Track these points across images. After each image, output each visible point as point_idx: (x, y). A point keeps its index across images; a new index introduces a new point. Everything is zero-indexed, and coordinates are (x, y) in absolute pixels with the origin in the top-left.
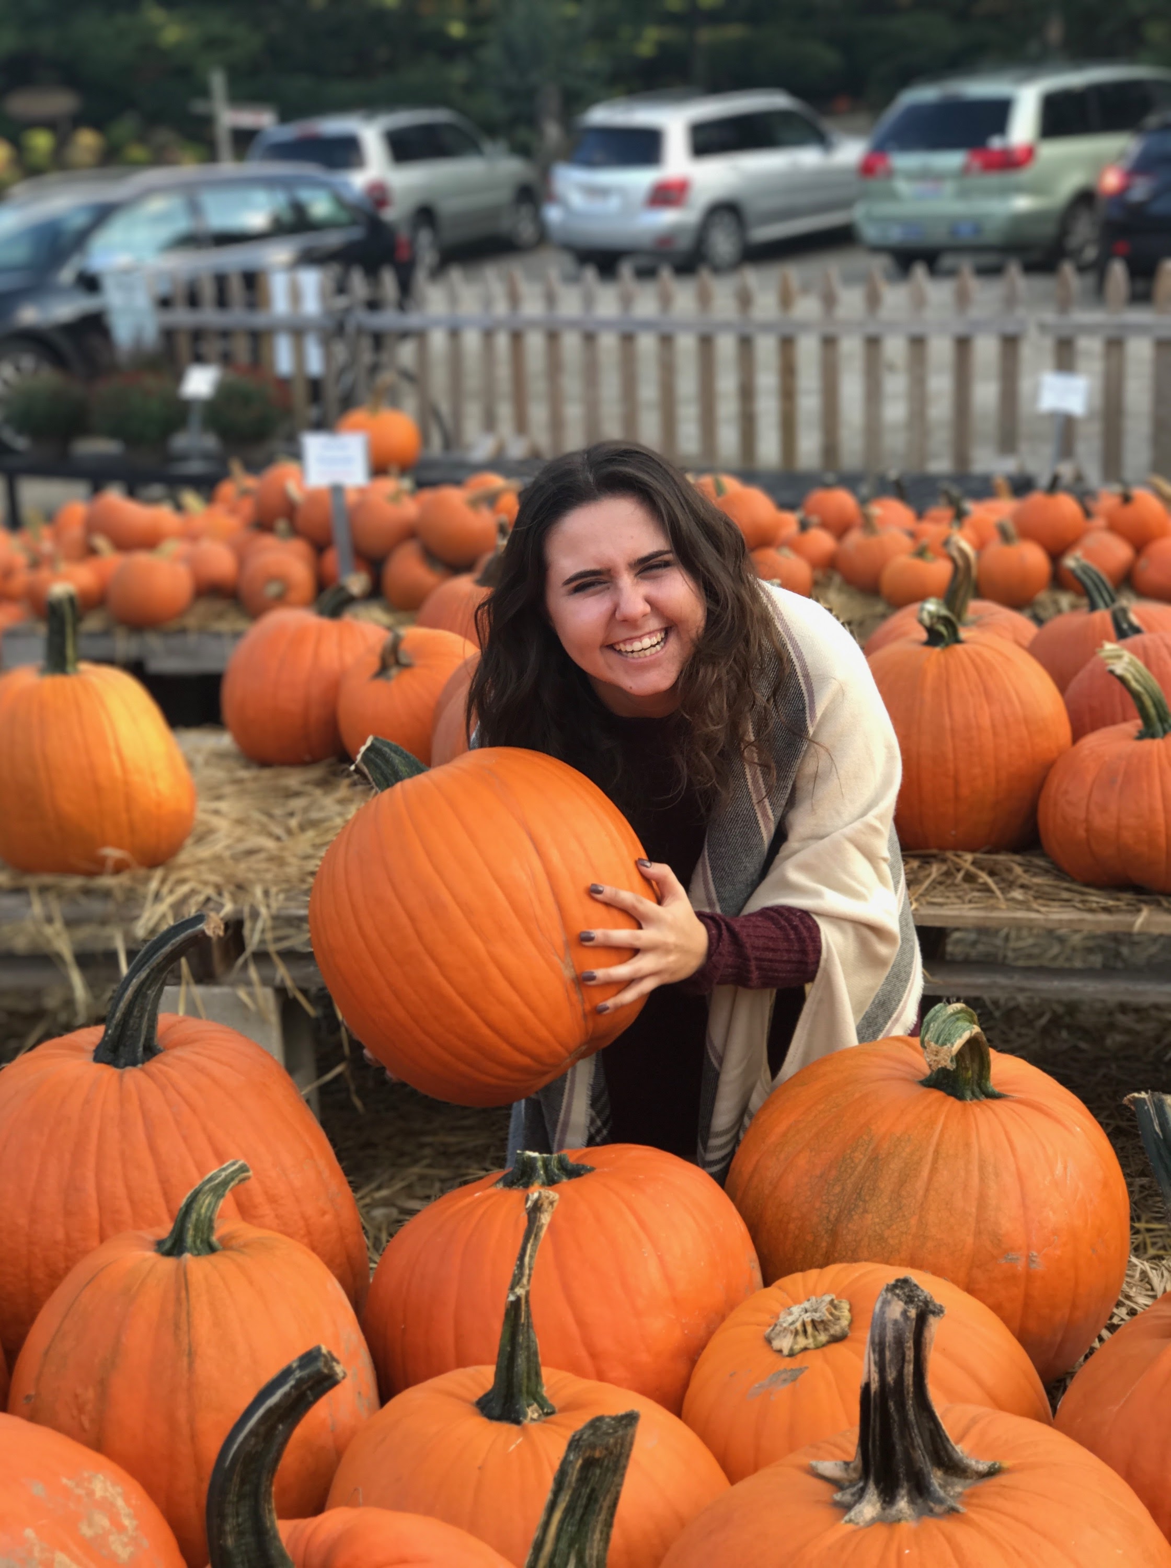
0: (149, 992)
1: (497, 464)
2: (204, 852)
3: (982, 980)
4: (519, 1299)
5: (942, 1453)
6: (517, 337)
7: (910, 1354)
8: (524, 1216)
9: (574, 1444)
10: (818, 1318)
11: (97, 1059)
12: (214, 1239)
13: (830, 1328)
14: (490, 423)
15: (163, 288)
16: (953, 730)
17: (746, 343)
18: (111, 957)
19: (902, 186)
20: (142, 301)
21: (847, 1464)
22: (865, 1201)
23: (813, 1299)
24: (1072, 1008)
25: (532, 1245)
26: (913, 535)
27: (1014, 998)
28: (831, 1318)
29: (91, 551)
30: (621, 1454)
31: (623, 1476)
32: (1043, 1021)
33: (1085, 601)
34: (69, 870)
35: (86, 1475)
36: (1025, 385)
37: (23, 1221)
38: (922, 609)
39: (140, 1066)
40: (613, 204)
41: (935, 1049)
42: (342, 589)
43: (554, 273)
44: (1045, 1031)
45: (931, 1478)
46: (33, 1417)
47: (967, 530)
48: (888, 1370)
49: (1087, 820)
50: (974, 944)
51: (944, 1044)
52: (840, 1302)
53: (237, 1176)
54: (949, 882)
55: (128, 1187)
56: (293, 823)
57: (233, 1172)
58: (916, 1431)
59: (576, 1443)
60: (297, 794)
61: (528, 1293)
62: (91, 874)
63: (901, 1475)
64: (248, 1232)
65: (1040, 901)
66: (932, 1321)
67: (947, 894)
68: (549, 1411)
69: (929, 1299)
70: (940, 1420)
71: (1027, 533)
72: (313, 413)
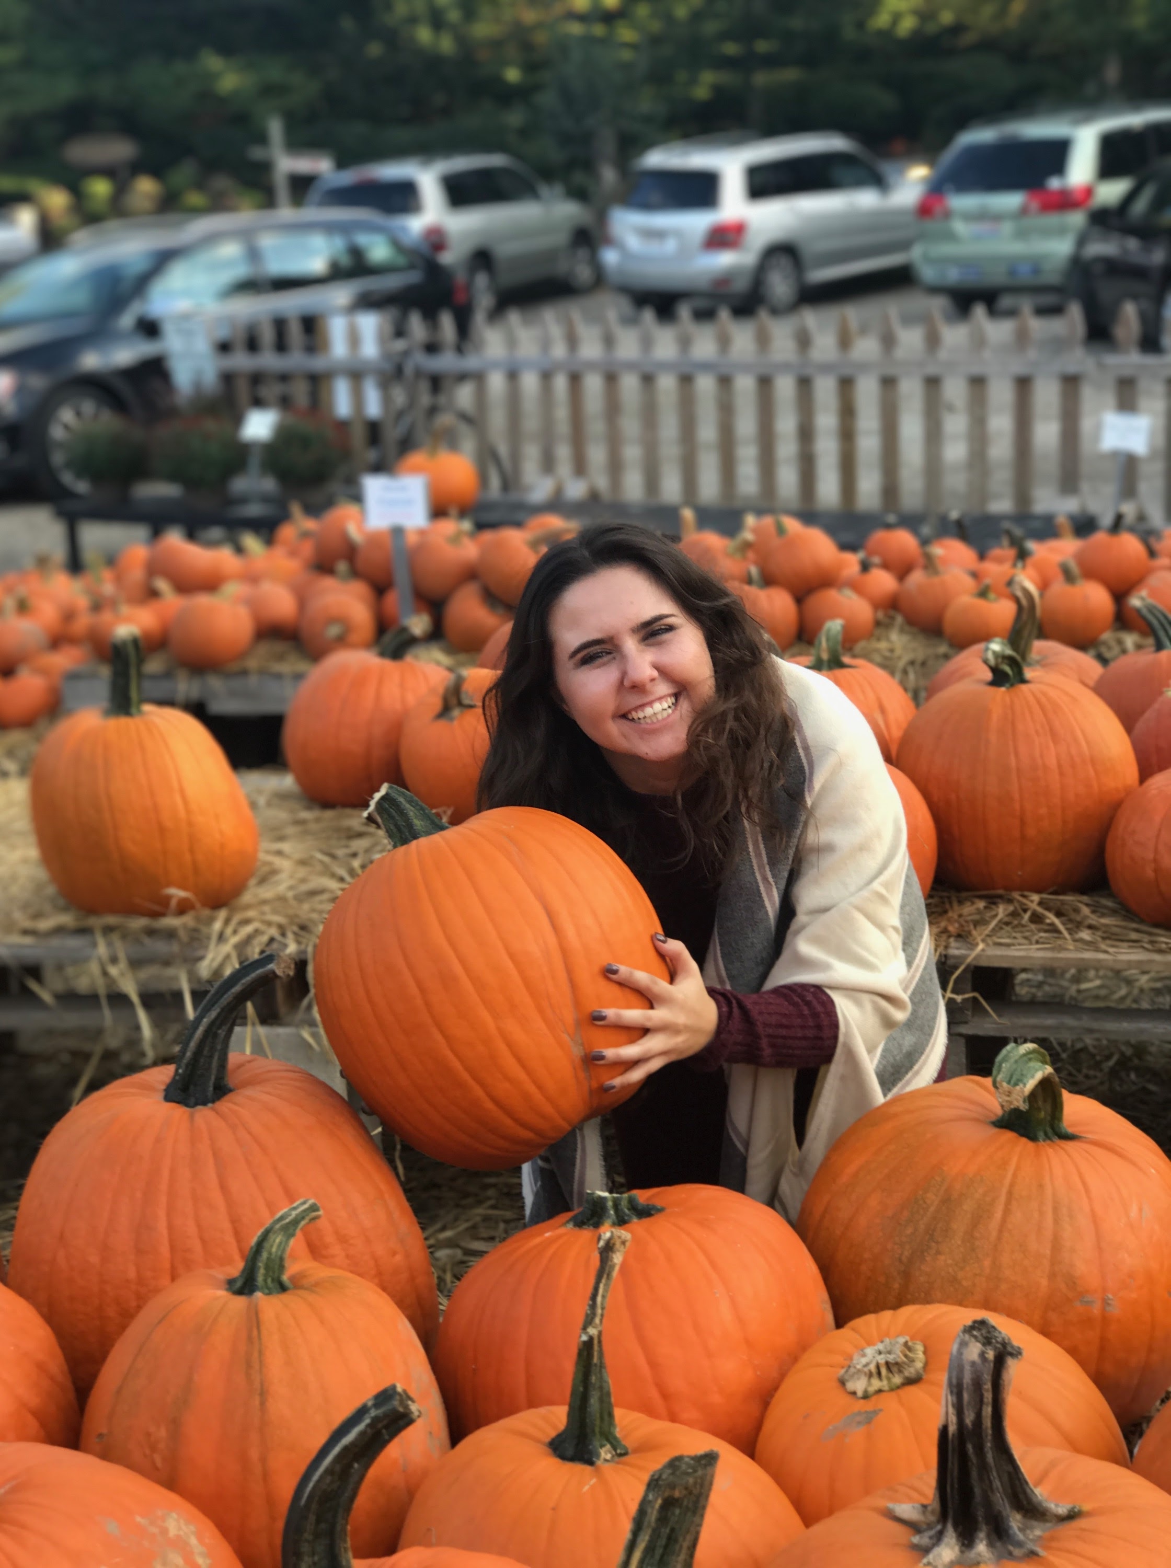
0: (220, 1031)
1: (556, 505)
2: (267, 893)
3: (1050, 1021)
4: (591, 1339)
5: (1021, 1496)
6: (575, 379)
7: (988, 1396)
8: (596, 1256)
9: (654, 1484)
10: (892, 1360)
11: (168, 1098)
12: (285, 1278)
13: (903, 1370)
14: (548, 464)
15: (223, 333)
16: (1018, 770)
17: (805, 384)
18: (178, 996)
19: (959, 227)
20: (202, 346)
21: (924, 1507)
22: (937, 1243)
23: (887, 1340)
24: (1140, 1050)
25: (605, 1285)
26: (975, 575)
27: (1080, 1040)
28: (905, 1359)
29: (153, 594)
30: (700, 1494)
31: (702, 1516)
32: (1111, 1063)
33: (1150, 641)
34: (132, 910)
35: (160, 1513)
36: (1086, 424)
37: (94, 1259)
38: (987, 649)
39: (210, 1105)
40: (670, 246)
41: (1007, 1089)
42: (404, 630)
43: (612, 315)
44: (1113, 1072)
45: (1010, 1521)
46: (106, 1455)
47: (1030, 570)
48: (966, 1412)
49: (1155, 860)
50: (1040, 985)
51: (1016, 1084)
52: (915, 1344)
53: (307, 1215)
54: (1016, 922)
55: (199, 1226)
56: (356, 863)
57: (304, 1211)
58: (995, 1474)
59: (655, 1482)
60: (360, 835)
61: (600, 1333)
62: (155, 915)
63: (980, 1519)
64: (318, 1271)
65: (1108, 942)
66: (1011, 1362)
67: (1014, 934)
68: (623, 1452)
69: (1007, 1341)
70: (1019, 1463)
71: (1091, 573)
72: (372, 455)
